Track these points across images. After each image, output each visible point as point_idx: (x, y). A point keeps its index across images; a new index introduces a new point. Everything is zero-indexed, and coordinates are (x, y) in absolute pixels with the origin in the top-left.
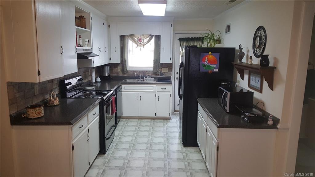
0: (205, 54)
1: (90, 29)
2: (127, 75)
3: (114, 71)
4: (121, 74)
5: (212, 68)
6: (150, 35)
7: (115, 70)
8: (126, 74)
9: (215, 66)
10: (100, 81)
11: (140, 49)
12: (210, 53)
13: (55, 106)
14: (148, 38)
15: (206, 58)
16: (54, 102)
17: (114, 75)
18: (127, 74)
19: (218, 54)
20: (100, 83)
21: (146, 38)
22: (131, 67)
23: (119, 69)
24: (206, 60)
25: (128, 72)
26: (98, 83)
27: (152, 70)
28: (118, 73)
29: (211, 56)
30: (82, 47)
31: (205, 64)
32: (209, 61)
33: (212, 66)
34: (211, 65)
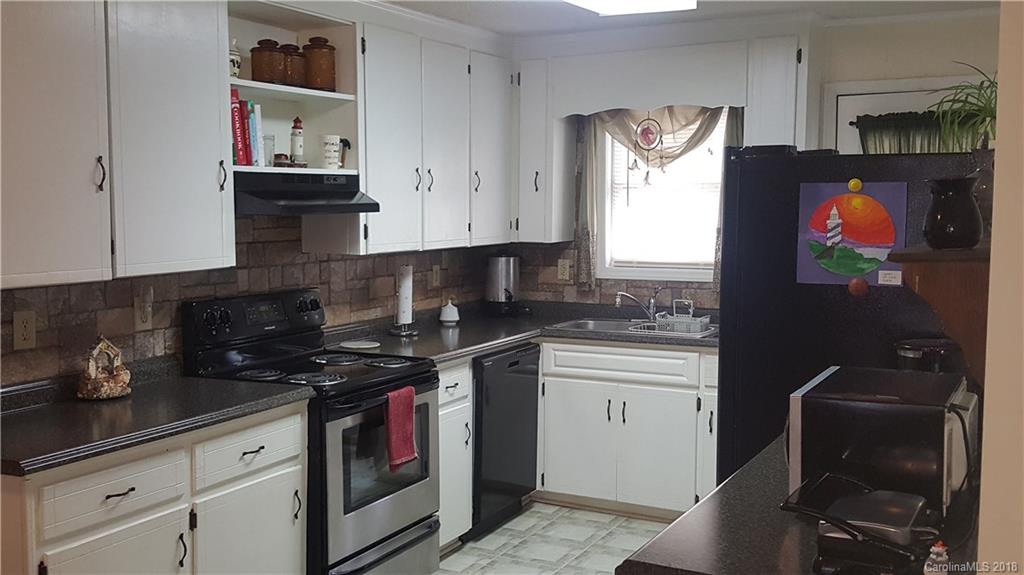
0: (827, 188)
1: (355, 92)
2: (597, 301)
3: (541, 279)
4: (570, 296)
5: (865, 266)
6: (704, 110)
7: (545, 275)
8: (594, 296)
9: (882, 254)
10: (458, 322)
11: (646, 179)
12: (853, 183)
13: (104, 400)
14: (695, 126)
15: (834, 211)
16: (102, 386)
17: (543, 298)
18: (598, 295)
19: (897, 190)
20: (457, 331)
21: (687, 125)
22: (620, 264)
23: (563, 269)
24: (831, 223)
25: (600, 286)
26: (450, 327)
27: (709, 276)
28: (555, 288)
29: (857, 202)
30: (305, 166)
31: (829, 244)
32: (847, 228)
33: (868, 252)
34: (859, 251)
